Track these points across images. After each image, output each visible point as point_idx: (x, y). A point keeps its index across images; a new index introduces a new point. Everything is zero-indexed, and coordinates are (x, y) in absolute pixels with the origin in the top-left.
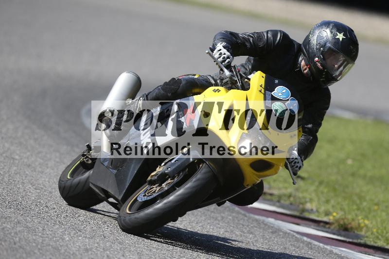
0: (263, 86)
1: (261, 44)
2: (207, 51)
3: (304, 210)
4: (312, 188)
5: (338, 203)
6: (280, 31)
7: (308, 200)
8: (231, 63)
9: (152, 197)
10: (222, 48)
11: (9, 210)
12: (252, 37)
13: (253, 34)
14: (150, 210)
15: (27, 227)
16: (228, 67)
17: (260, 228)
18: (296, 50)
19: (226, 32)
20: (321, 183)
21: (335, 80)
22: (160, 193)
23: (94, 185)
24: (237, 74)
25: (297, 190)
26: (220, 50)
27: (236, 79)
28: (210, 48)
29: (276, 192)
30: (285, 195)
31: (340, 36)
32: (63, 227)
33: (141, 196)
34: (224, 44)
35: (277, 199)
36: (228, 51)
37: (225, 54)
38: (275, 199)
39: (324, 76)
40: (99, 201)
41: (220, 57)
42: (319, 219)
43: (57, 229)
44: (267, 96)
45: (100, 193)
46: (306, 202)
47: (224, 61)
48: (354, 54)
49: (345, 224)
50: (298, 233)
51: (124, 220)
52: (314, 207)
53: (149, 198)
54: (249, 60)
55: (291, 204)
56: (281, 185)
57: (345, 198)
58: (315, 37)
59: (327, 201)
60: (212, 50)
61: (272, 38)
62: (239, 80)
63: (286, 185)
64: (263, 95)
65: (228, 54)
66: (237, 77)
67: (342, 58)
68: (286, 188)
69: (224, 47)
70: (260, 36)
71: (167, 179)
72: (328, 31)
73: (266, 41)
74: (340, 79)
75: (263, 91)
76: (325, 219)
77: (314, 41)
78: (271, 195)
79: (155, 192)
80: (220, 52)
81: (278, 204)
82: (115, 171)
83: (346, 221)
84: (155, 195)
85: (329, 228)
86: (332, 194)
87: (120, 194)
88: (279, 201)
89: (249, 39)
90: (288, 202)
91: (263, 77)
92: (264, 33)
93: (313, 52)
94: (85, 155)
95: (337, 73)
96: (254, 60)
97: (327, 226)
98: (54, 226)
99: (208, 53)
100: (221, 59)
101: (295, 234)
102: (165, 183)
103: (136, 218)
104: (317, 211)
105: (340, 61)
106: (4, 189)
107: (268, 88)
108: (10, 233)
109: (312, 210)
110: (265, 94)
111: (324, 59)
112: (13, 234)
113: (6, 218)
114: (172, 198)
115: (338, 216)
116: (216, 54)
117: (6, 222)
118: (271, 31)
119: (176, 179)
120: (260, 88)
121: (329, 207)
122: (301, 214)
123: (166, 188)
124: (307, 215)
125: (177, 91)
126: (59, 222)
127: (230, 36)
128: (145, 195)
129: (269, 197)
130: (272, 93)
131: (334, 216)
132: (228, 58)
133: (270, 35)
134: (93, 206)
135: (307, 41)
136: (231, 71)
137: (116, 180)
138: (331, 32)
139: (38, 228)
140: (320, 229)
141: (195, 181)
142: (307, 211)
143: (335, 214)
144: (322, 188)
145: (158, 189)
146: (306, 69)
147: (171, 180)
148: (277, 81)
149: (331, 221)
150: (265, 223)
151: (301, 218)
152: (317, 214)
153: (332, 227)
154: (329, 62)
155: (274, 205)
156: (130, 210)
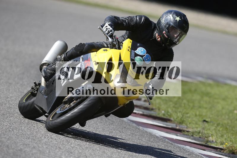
0: (130, 47)
1: (132, 24)
2: (99, 27)
3: (208, 141)
4: (213, 128)
5: (229, 137)
6: (144, 16)
7: (210, 135)
8: (113, 34)
9: (64, 110)
10: (108, 25)
11: (28, 140)
12: (127, 19)
13: (128, 17)
14: (63, 118)
15: (39, 150)
16: (111, 36)
17: (181, 152)
18: (153, 27)
19: (112, 16)
20: (218, 125)
21: (175, 44)
22: (69, 108)
23: (36, 105)
24: (116, 41)
25: (204, 129)
26: (107, 26)
27: (115, 43)
28: (101, 26)
29: (190, 130)
30: (196, 132)
31: (178, 19)
32: (61, 150)
33: (58, 111)
34: (109, 23)
35: (191, 134)
36: (111, 27)
37: (109, 29)
38: (190, 134)
39: (168, 42)
40: (41, 115)
41: (106, 31)
42: (217, 147)
43: (58, 152)
44: (132, 53)
45: (40, 110)
46: (209, 136)
47: (109, 33)
48: (186, 29)
49: (233, 150)
50: (204, 155)
51: (49, 124)
52: (214, 139)
53: (63, 111)
54: (126, 33)
55: (200, 137)
56: (194, 126)
57: (233, 134)
58: (164, 19)
59: (222, 136)
60: (102, 27)
61: (139, 20)
62: (117, 44)
63: (197, 126)
64: (130, 52)
65: (111, 29)
66: (116, 42)
67: (179, 32)
68: (197, 128)
69: (109, 25)
70: (132, 19)
71: (74, 101)
72: (171, 15)
73: (135, 22)
74: (178, 43)
75: (130, 50)
76: (221, 147)
77: (163, 21)
78: (188, 132)
79: (66, 108)
80: (107, 27)
81: (192, 137)
82: (47, 97)
83: (233, 148)
84: (66, 109)
85: (223, 152)
86: (225, 132)
87: (48, 110)
88: (192, 136)
89: (125, 21)
90: (198, 136)
91: (130, 42)
92: (135, 17)
93: (162, 28)
94: (34, 88)
95: (176, 40)
96: (129, 33)
97: (222, 151)
98: (55, 150)
99: (99, 28)
100: (107, 32)
101: (202, 156)
102: (72, 103)
103: (55, 122)
104: (216, 142)
105: (178, 33)
106: (25, 127)
107: (133, 48)
108: (29, 154)
109: (213, 141)
110: (131, 52)
111: (168, 32)
112: (31, 155)
113: (26, 145)
114: (76, 110)
115: (228, 145)
116: (104, 29)
117: (26, 148)
118: (139, 16)
119: (78, 100)
120: (128, 48)
121: (223, 140)
122: (206, 143)
123: (73, 106)
124: (210, 144)
125: (82, 51)
126: (59, 147)
127: (114, 18)
128: (61, 110)
129: (186, 133)
130: (135, 51)
131: (226, 145)
132: (111, 31)
133: (138, 18)
134: (38, 118)
135: (159, 22)
136: (113, 39)
137: (47, 101)
138: (173, 16)
139: (46, 151)
140: (217, 153)
141: (89, 101)
142: (210, 142)
143: (227, 144)
144: (218, 128)
145: (68, 106)
146: (158, 38)
147: (76, 101)
148: (138, 45)
149: (224, 148)
150: (184, 149)
151: (206, 146)
152: (215, 144)
153: (225, 152)
154: (171, 33)
155: (189, 138)
156: (52, 118)
